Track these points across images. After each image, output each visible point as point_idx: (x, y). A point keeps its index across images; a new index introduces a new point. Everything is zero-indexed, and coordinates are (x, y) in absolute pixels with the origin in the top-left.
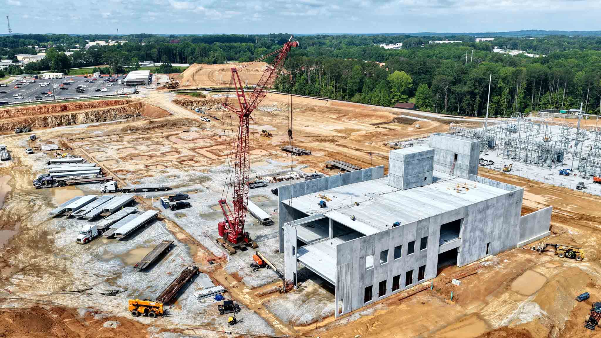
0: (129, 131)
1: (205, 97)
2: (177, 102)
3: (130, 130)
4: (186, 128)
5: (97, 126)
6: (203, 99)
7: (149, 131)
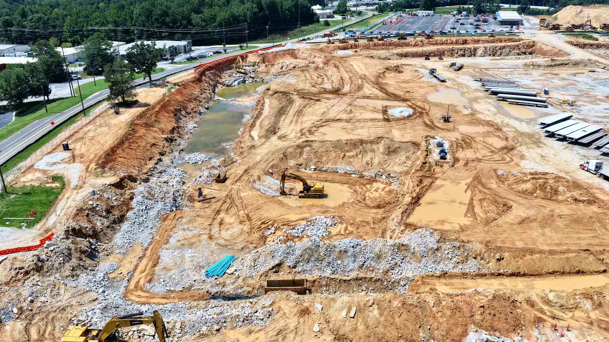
0: (531, 66)
1: (597, 40)
2: (572, 43)
3: (533, 65)
4: (590, 69)
5: (497, 60)
6: (596, 42)
7: (551, 68)
